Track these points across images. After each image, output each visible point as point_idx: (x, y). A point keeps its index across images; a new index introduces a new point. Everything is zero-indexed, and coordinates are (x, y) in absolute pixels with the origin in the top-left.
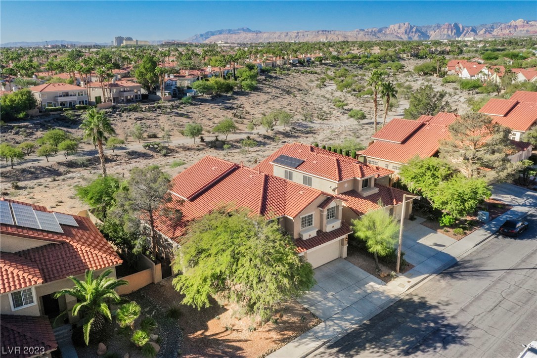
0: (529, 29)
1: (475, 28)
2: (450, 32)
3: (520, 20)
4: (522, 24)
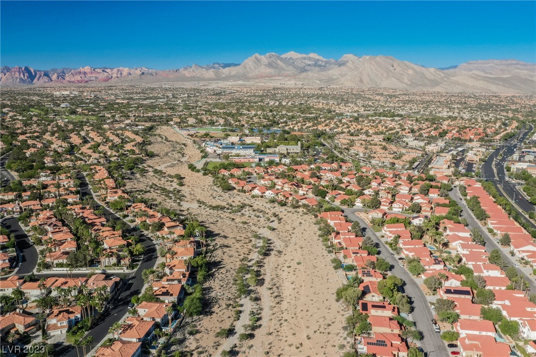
0: (97, 75)
1: (47, 72)
2: (22, 76)
3: (87, 67)
4: (90, 71)
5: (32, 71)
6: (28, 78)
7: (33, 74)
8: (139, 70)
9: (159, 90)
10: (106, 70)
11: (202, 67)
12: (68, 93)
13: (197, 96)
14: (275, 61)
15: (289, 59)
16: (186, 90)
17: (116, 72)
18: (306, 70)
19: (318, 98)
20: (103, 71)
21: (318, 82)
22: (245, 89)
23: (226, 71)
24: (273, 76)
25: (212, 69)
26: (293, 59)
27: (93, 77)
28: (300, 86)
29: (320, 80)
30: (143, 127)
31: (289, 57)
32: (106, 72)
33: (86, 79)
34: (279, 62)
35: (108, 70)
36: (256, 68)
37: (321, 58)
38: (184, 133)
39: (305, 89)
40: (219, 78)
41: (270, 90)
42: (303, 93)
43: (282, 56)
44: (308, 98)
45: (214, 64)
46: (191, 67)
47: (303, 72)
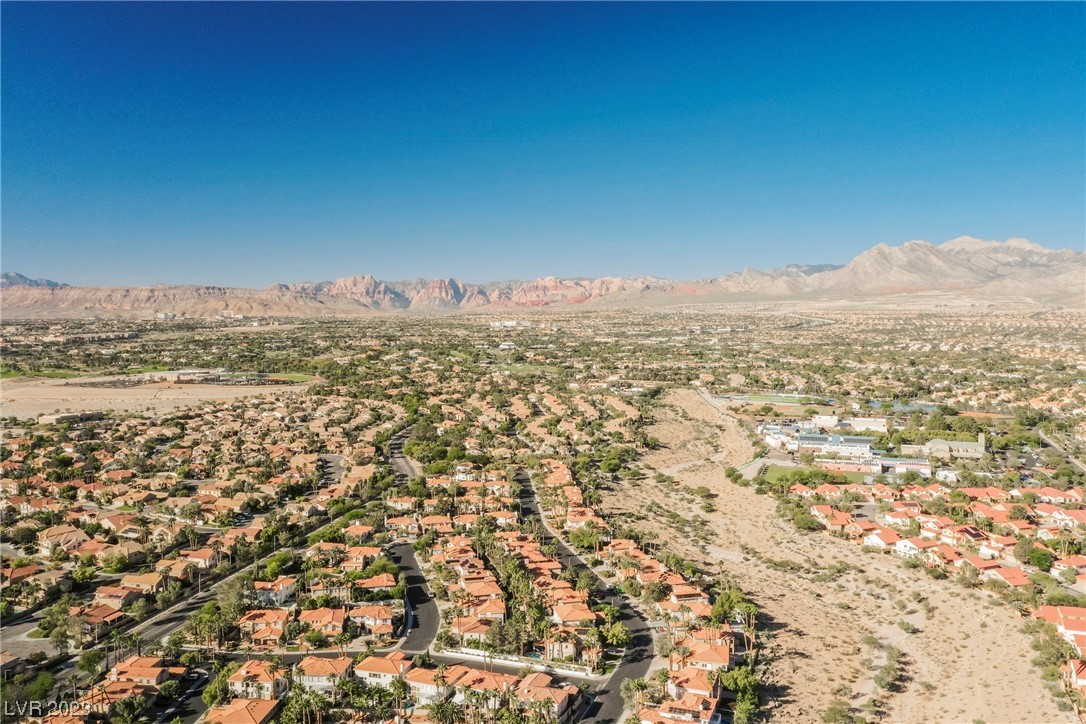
0: (566, 292)
1: (484, 287)
2: (444, 294)
3: (550, 277)
4: (554, 284)
5: (460, 286)
6: (452, 298)
7: (462, 291)
8: (640, 281)
9: (676, 319)
10: (581, 283)
11: (763, 274)
12: (514, 323)
13: (751, 331)
14: (923, 257)
15: (958, 253)
16: (729, 318)
17: (599, 284)
18: (999, 276)
19: (1030, 336)
20: (576, 284)
21: (1029, 300)
22: (854, 318)
23: (814, 280)
24: (918, 290)
25: (785, 278)
26: (967, 253)
27: (557, 295)
28: (985, 311)
29: (1034, 298)
30: (641, 390)
31: (958, 248)
32: (581, 286)
33: (546, 299)
34: (934, 259)
35: (585, 283)
36: (878, 274)
37: (1037, 248)
38: (720, 403)
39: (997, 316)
40: (797, 294)
41: (910, 319)
42: (992, 326)
43: (941, 247)
44: (1006, 336)
45: (789, 266)
46: (740, 274)
47: (991, 279)
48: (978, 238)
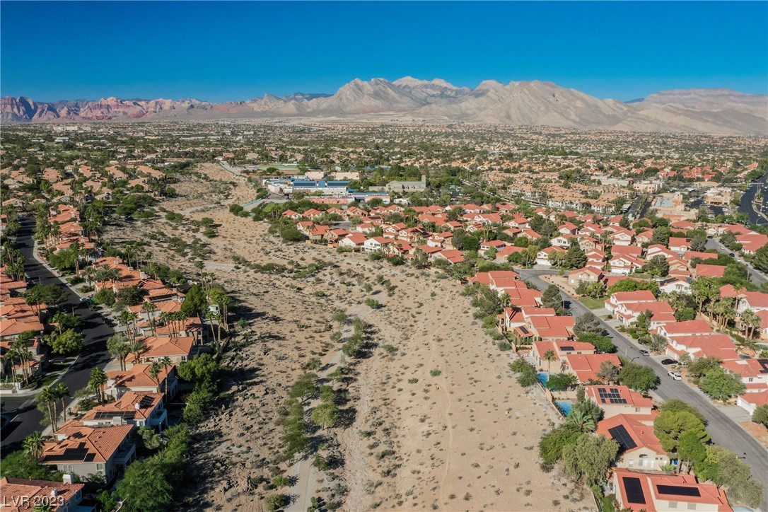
0: (126, 110)
1: (53, 105)
2: (16, 110)
3: (112, 98)
4: (115, 103)
5: (31, 103)
6: (24, 114)
7: (33, 107)
8: (187, 102)
9: (213, 127)
10: (139, 103)
11: (278, 99)
12: (75, 128)
13: (268, 134)
14: (383, 89)
15: (404, 87)
16: (253, 127)
17: (154, 104)
18: (428, 103)
19: (446, 137)
20: (135, 104)
21: (446, 118)
22: (340, 127)
23: (313, 103)
24: (380, 111)
25: (293, 101)
26: (409, 88)
27: (119, 112)
28: (421, 123)
29: (448, 116)
30: (172, 163)
31: (404, 84)
32: (139, 105)
33: (110, 115)
34: (389, 90)
35: (143, 103)
36: (355, 100)
37: (449, 86)
38: (237, 170)
39: (428, 126)
40: (301, 113)
41: (376, 128)
42: (425, 131)
43: (394, 83)
44: (433, 136)
45: (296, 94)
46: (262, 99)
47: (424, 105)
48: (416, 78)
